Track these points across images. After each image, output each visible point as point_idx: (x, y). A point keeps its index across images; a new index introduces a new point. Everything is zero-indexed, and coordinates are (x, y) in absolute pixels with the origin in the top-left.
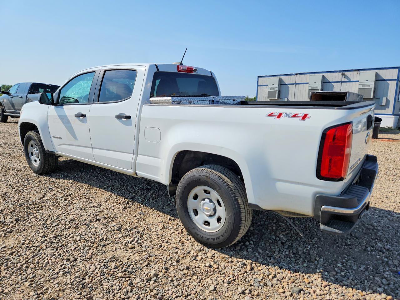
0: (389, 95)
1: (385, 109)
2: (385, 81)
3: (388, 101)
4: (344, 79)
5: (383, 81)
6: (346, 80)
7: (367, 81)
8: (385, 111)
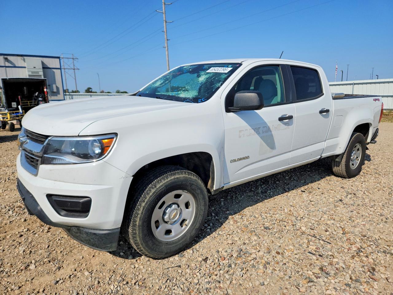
0: (57, 82)
1: (57, 96)
2: (51, 69)
3: (57, 88)
4: (7, 64)
5: (48, 69)
6: (10, 65)
7: (35, 67)
8: (57, 97)
